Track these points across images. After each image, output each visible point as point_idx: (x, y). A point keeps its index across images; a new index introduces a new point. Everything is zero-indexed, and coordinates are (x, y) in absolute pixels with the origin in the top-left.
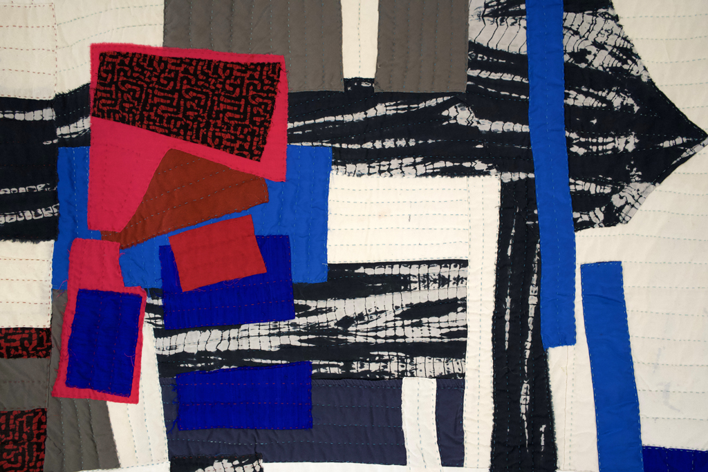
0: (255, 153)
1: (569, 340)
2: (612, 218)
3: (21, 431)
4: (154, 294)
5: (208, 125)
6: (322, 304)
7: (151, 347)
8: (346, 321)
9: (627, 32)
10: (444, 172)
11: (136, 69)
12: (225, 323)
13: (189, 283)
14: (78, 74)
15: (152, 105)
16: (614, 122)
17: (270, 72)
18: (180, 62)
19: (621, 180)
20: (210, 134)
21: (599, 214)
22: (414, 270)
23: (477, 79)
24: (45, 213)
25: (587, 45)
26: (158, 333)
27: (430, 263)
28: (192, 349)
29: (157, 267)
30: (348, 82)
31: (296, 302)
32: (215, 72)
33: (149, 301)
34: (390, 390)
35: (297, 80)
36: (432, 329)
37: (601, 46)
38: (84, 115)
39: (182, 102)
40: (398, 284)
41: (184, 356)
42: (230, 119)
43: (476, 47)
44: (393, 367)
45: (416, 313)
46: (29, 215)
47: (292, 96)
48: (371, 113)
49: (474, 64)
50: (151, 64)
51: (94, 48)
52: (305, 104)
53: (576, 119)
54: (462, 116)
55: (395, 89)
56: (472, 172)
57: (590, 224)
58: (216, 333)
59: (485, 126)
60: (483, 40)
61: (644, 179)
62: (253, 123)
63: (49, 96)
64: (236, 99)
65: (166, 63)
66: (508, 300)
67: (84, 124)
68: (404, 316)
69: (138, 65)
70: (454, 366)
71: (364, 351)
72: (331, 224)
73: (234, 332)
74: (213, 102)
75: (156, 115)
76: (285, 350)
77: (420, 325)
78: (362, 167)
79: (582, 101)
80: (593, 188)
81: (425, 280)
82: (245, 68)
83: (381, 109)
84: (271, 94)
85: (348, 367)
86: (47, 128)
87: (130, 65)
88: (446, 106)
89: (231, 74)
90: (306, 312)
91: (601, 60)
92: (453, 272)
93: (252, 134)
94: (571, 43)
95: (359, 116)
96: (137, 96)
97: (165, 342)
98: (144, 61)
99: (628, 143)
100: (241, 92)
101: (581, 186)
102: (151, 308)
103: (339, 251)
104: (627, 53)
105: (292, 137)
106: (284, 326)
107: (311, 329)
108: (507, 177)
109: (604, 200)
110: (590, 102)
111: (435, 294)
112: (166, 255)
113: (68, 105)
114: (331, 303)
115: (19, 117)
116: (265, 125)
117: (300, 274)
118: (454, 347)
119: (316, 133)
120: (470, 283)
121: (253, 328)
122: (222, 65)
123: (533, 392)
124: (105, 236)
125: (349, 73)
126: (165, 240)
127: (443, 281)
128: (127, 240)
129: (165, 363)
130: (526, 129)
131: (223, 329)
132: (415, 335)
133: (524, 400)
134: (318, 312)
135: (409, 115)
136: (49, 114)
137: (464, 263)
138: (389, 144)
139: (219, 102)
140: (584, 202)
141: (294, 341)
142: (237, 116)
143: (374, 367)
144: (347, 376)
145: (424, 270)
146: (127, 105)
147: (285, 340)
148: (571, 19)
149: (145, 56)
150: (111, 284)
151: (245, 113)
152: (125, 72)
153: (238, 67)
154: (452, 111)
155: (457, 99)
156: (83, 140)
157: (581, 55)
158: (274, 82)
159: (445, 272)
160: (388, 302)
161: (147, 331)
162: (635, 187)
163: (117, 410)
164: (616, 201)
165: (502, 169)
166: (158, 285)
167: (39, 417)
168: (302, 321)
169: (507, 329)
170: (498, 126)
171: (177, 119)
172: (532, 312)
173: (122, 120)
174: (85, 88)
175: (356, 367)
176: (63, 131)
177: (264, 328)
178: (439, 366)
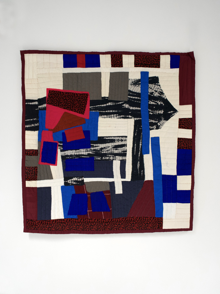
0: (83, 113)
1: (148, 153)
2: (158, 128)
3: (33, 171)
4: (60, 142)
5: (73, 107)
6: (96, 145)
7: (59, 154)
8: (102, 149)
9: (162, 88)
10: (123, 118)
11: (57, 94)
12: (76, 149)
13: (68, 141)
14: (44, 94)
15: (61, 102)
16: (159, 107)
17: (86, 95)
18: (67, 93)
19: (160, 120)
20: (73, 109)
21: (155, 127)
22: (116, 138)
23: (130, 98)
24: (36, 125)
25: (153, 91)
26: (61, 151)
27: (119, 137)
28: (69, 154)
29: (61, 137)
30: (103, 98)
31: (91, 144)
32: (74, 95)
33: (59, 144)
34: (111, 163)
35: (92, 97)
36: (120, 150)
37: (156, 91)
38: (45, 103)
39: (67, 102)
40: (112, 141)
41: (67, 156)
42: (77, 105)
43: (130, 91)
44: (111, 158)
45: (116, 147)
46: (33, 125)
47: (90, 101)
48: (107, 104)
49: (129, 95)
50: (60, 93)
51: (47, 89)
52: (93, 103)
53: (151, 107)
54: (127, 106)
55: (113, 99)
56: (128, 118)
57: (153, 129)
58: (74, 151)
59: (131, 108)
60: (131, 90)
61: (164, 120)
62: (82, 106)
63: (36, 99)
64: (79, 101)
65: (64, 93)
66: (135, 144)
67: (45, 105)
68: (114, 148)
69: (58, 93)
70: (124, 158)
71: (105, 155)
72: (99, 128)
73: (78, 151)
74: (74, 102)
75: (62, 104)
76: (89, 154)
77: (117, 149)
78: (106, 116)
79: (152, 103)
80: (154, 121)
81: (118, 140)
82: (81, 94)
83: (110, 104)
84: (86, 100)
85: (102, 158)
86: (36, 106)
87: (56, 93)
88: (123, 104)
89: (78, 96)
90: (93, 147)
91: (156, 94)
92: (124, 139)
93: (82, 109)
94: (150, 91)
95: (105, 105)
96: (57, 100)
97: (63, 153)
98: (59, 92)
99: (162, 112)
100: (80, 100)
101: (151, 121)
102: (60, 146)
103: (101, 133)
104: (162, 93)
105: (91, 110)
106: (89, 149)
107: (94, 150)
108: (136, 119)
109: (156, 124)
110: (154, 103)
111: (120, 143)
112: (64, 134)
113: (41, 101)
114: (98, 145)
115: (30, 104)
116: (85, 107)
117: (92, 139)
118: (124, 154)
119: (96, 109)
120: (128, 141)
121: (82, 150)
122: (76, 94)
123: (140, 164)
124: (49, 130)
125: (103, 96)
126: (63, 131)
127: (122, 140)
128: (54, 131)
129: (62, 157)
130: (140, 109)
131: (76, 150)
132: (116, 152)
133: (138, 165)
134: (96, 147)
135: (115, 105)
136: (36, 103)
137: (126, 137)
138: (111, 111)
139: (75, 102)
140: (152, 124)
141: (91, 153)
142: (79, 105)
143: (107, 158)
144: (102, 160)
145: (118, 138)
146: (55, 102)
147: (89, 152)
148: (150, 85)
149: (59, 91)
150: (51, 140)
151: (81, 104)
152: (55, 95)
153: (79, 94)
154: (124, 105)
155: (126, 102)
156: (44, 109)
157: (152, 93)
158: (87, 98)
159: (122, 139)
160: (110, 145)
161: (59, 150)
162: (163, 121)
163: (52, 167)
164: (159, 124)
165: (135, 117)
166: (62, 141)
167: (36, 168)
168: (92, 148)
169: (135, 150)
170: (134, 108)
171: (66, 106)
172: (140, 147)
173: (54, 105)
174: (45, 98)
175: (104, 158)
176: (40, 107)
177: (84, 150)
178: (121, 158)
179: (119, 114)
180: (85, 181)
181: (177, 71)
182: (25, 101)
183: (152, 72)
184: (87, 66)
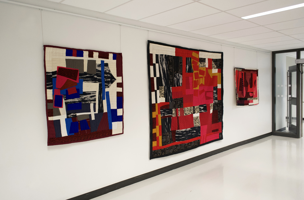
0: (76, 80)
1: (105, 99)
2: (108, 87)
4: (65, 95)
5: (71, 77)
6: (82, 96)
7: (64, 101)
8: (85, 98)
9: (110, 69)
10: (94, 82)
12: (73, 98)
13: (69, 94)
14: (55, 69)
15: (65, 74)
16: (108, 78)
17: (77, 71)
18: (68, 69)
19: (109, 83)
21: (107, 87)
22: (91, 92)
23: (97, 73)
24: (51, 86)
25: (106, 70)
26: (65, 100)
27: (93, 92)
28: (69, 101)
29: (65, 92)
30: (84, 72)
33: (64, 96)
34: (89, 105)
35: (80, 72)
36: (93, 98)
37: (107, 70)
38: (56, 74)
39: (68, 74)
40: (90, 94)
41: (68, 102)
43: (97, 70)
44: (89, 102)
45: (91, 97)
46: (50, 86)
47: (79, 74)
48: (87, 76)
49: (97, 71)
51: (58, 67)
52: (81, 75)
53: (105, 77)
54: (96, 77)
55: (89, 73)
56: (97, 82)
57: (106, 88)
58: (72, 99)
59: (98, 78)
60: (97, 69)
61: (111, 83)
63: (51, 72)
65: (66, 69)
67: (56, 75)
68: (90, 97)
70: (95, 102)
71: (86, 101)
72: (83, 87)
73: (74, 99)
74: (71, 74)
76: (79, 101)
78: (86, 81)
79: (106, 75)
80: (107, 84)
81: (92, 93)
82: (74, 70)
83: (88, 75)
84: (77, 73)
85: (85, 102)
86: (51, 76)
88: (94, 75)
90: (81, 97)
91: (107, 71)
92: (95, 92)
93: (75, 78)
94: (105, 70)
95: (85, 76)
96: (63, 73)
97: (66, 101)
98: (64, 69)
99: (109, 80)
100: (74, 73)
101: (106, 84)
102: (64, 97)
103: (84, 90)
104: (109, 71)
105: (80, 78)
106: (79, 99)
107: (81, 99)
108: (100, 83)
109: (107, 85)
110: (106, 76)
111: (93, 95)
112: (67, 91)
113: (54, 73)
114: (83, 96)
115: (48, 74)
116: (77, 77)
117: (80, 93)
118: (95, 100)
119: (82, 78)
120: (96, 94)
121: (76, 99)
123: (102, 104)
124: (58, 89)
125: (84, 71)
126: (67, 89)
127: (94, 93)
128: (61, 89)
129: (66, 103)
130: (101, 78)
131: (73, 99)
132: (91, 99)
133: (101, 105)
134: (82, 97)
135: (90, 76)
136: (51, 74)
137: (96, 92)
138: (88, 79)
140: (106, 85)
141: (80, 100)
142: (74, 76)
143: (88, 102)
144: (85, 103)
145: (92, 92)
147: (79, 100)
148: (105, 67)
150: (59, 94)
154: (95, 76)
155: (95, 75)
156: (56, 77)
157: (106, 71)
158: (78, 72)
159: (94, 92)
160: (89, 96)
161: (63, 100)
162: (110, 84)
163: (60, 109)
164: (109, 85)
165: (99, 82)
166: (65, 94)
167: (52, 110)
168: (81, 98)
169: (99, 98)
170: (99, 78)
171: (68, 76)
172: (102, 96)
173: (62, 75)
174: (56, 71)
175: (86, 103)
176: (53, 76)
177: (77, 99)
178: (94, 102)
179: (93, 81)
180: (77, 115)
181: (115, 61)
182: (46, 73)
183: (106, 61)
184: (77, 56)
